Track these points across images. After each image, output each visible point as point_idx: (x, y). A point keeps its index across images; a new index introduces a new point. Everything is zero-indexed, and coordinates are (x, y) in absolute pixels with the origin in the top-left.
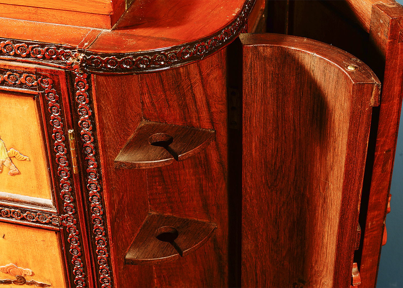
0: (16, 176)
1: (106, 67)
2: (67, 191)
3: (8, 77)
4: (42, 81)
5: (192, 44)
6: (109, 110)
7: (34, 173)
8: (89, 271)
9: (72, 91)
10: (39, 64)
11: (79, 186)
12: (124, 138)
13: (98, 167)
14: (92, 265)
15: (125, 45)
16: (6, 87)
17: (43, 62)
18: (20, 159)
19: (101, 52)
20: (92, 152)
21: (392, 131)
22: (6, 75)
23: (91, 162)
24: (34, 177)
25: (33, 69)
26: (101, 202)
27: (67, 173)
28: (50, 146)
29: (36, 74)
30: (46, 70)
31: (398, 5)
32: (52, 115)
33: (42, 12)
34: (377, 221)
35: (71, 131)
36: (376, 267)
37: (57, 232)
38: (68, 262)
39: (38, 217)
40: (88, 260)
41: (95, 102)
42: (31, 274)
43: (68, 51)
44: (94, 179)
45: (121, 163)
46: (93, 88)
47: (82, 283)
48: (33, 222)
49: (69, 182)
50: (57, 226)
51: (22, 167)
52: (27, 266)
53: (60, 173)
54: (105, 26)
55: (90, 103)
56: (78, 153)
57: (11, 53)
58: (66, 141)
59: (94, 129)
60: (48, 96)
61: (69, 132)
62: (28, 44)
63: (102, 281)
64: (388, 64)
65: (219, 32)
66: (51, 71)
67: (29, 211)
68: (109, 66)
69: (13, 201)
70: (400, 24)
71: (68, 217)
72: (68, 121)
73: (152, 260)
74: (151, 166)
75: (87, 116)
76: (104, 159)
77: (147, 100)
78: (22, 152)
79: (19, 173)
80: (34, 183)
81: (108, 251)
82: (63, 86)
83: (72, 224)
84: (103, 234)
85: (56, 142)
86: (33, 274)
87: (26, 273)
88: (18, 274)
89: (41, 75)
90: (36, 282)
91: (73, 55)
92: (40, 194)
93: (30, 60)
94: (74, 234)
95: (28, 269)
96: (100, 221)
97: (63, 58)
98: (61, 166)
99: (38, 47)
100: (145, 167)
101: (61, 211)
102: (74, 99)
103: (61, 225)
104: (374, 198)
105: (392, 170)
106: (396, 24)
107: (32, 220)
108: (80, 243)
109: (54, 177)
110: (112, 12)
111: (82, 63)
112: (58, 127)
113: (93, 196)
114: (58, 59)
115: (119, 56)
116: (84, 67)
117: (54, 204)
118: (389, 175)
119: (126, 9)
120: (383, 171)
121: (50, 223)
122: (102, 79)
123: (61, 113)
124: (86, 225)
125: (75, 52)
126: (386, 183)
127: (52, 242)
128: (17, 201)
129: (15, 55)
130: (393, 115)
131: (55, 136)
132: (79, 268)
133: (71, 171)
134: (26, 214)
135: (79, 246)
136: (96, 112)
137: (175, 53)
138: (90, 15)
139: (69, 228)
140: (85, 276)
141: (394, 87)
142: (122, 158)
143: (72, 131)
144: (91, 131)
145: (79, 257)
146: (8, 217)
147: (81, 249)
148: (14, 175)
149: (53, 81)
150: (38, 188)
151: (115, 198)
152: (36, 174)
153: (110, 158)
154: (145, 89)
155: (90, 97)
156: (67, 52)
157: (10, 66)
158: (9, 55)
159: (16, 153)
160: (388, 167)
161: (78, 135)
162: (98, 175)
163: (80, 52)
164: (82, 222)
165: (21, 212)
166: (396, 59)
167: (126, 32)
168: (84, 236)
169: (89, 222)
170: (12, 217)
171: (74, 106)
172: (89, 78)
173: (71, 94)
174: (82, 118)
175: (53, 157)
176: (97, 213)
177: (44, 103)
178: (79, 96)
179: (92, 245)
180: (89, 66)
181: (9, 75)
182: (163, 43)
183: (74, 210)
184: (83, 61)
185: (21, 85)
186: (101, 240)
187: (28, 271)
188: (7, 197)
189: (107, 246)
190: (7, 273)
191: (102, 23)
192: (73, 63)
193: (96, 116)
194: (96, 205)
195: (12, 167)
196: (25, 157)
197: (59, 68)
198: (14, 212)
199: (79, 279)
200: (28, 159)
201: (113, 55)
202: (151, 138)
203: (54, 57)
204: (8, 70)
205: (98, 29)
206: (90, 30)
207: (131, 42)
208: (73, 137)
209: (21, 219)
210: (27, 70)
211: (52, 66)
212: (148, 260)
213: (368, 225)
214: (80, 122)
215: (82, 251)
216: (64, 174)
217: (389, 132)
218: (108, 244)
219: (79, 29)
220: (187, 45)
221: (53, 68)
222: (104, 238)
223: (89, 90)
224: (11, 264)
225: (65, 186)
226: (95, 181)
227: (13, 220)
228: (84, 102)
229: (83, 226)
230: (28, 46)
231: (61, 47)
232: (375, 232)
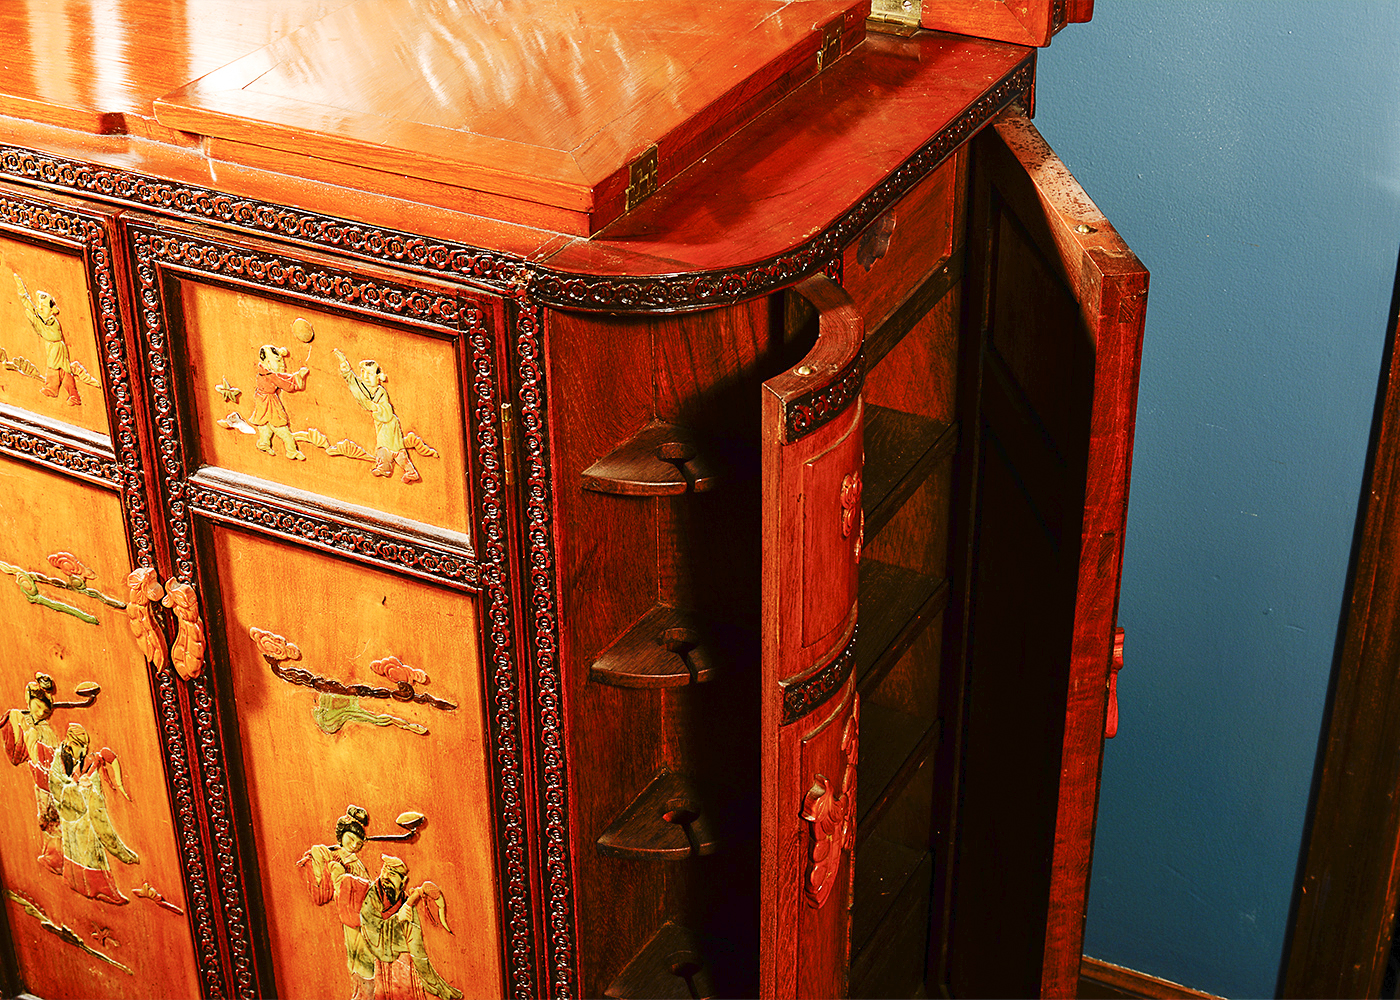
0: (415, 484)
1: (567, 296)
2: (493, 517)
3: (414, 302)
4: (465, 313)
5: (716, 275)
6: (576, 380)
7: (443, 481)
8: (522, 678)
9: (512, 335)
10: (464, 283)
11: (513, 510)
12: (608, 440)
13: (547, 476)
14: (527, 667)
15: (603, 264)
16: (408, 319)
17: (471, 280)
18: (423, 453)
19: (561, 270)
20: (537, 448)
21: (1115, 494)
22: (411, 298)
23: (535, 467)
24: (443, 489)
25: (453, 290)
26: (549, 543)
27: (495, 484)
28: (471, 432)
29: (458, 299)
30: (474, 295)
31: (1129, 256)
32: (479, 375)
33: (482, 199)
34: (1092, 679)
35: (505, 406)
36: (1095, 779)
37: (472, 596)
38: (487, 657)
39: (443, 565)
40: (521, 656)
41: (547, 357)
42: (424, 680)
43: (511, 264)
44: (539, 499)
45: (593, 479)
46: (546, 332)
47: (509, 704)
48: (434, 573)
49: (498, 500)
50: (472, 583)
51: (427, 470)
52: (419, 664)
53: (485, 483)
54: (579, 232)
55: (540, 358)
56: (515, 448)
57: (422, 260)
58: (497, 423)
59: (543, 406)
60: (474, 340)
61: (502, 407)
62: (451, 248)
63: (542, 700)
64: (1100, 360)
65: (771, 260)
66: (482, 295)
67: (430, 551)
68: (572, 295)
69: (405, 530)
70: (1120, 287)
71: (492, 568)
72: (502, 387)
73: (639, 678)
74: (643, 491)
75: (532, 382)
76: (557, 462)
77: (664, 383)
78: (426, 441)
79: (419, 480)
80: (443, 500)
81: (556, 641)
82: (498, 324)
83: (498, 582)
84: (549, 607)
85: (482, 424)
86: (427, 682)
87: (416, 678)
88: (402, 678)
89: (465, 301)
90: (432, 699)
91: (518, 273)
92: (452, 523)
93: (451, 274)
94: (500, 602)
95: (420, 670)
96: (545, 580)
97: (502, 277)
98: (487, 470)
99: (465, 254)
100: (634, 491)
101: (482, 556)
102: (515, 349)
103: (481, 583)
104: (1083, 628)
105: (1119, 575)
106: (1113, 287)
107: (432, 570)
108: (510, 622)
109: (474, 489)
110: (591, 208)
111: (530, 287)
112: (487, 398)
113: (535, 531)
114: (494, 276)
115: (589, 279)
116: (534, 293)
117: (472, 543)
118: (1114, 584)
119: (626, 208)
120: (1099, 573)
121: (460, 578)
122: (565, 321)
123: (492, 372)
124: (522, 587)
125: (521, 267)
126: (1108, 601)
127: (464, 618)
128: (412, 532)
129: (428, 264)
130: (1116, 464)
131: (480, 413)
132: (506, 670)
133: (502, 480)
134: (423, 557)
135: (508, 626)
136: (548, 375)
137: (684, 286)
138: (558, 211)
139: (493, 591)
140: (514, 690)
141: (1115, 407)
142: (595, 471)
143: (508, 406)
144: (539, 408)
145: (506, 649)
146: (393, 562)
147: (510, 634)
148: (410, 482)
149: (484, 314)
150: (448, 510)
151: (577, 543)
152: (447, 483)
153: (571, 465)
154: (662, 362)
155: (540, 347)
156: (509, 266)
157: (417, 283)
158: (419, 264)
159: (417, 442)
160: (1111, 567)
161: (518, 416)
162: (546, 491)
163: (529, 267)
164: (515, 580)
165: (416, 553)
166: (1117, 353)
167: (612, 244)
168: (517, 606)
169: (527, 581)
170: (399, 561)
171: (513, 359)
172: (539, 313)
173: (510, 339)
174: (526, 383)
175: (475, 453)
176: (540, 564)
177: (467, 353)
178: (522, 344)
179: (530, 627)
180: (541, 292)
181: (416, 298)
182: (666, 266)
183: (502, 555)
184: (532, 283)
185: (433, 317)
186: (546, 618)
187: (421, 673)
188: (395, 522)
189: (555, 631)
190: (384, 675)
191: (575, 226)
192: (516, 286)
193: (548, 382)
194: (540, 548)
195: (409, 467)
196: (432, 451)
197: (495, 292)
198: (403, 551)
199: (504, 694)
200: (435, 455)
201: (580, 278)
202: (660, 449)
203: (488, 272)
204: (413, 290)
205: (568, 236)
206: (556, 235)
207: (616, 260)
208: (509, 417)
209: (415, 567)
210: (444, 292)
211: (484, 289)
212: (631, 677)
213: (1074, 683)
214: (522, 390)
215: (511, 637)
216: (491, 485)
217: (1108, 495)
218: (556, 625)
219: (538, 233)
220: (706, 274)
221: (485, 293)
222: (551, 615)
223: (539, 335)
224: (392, 657)
225: (490, 508)
226: (540, 502)
227: (402, 567)
228: (530, 355)
229: (516, 587)
230: (449, 251)
231: (501, 257)
232: (1088, 703)
